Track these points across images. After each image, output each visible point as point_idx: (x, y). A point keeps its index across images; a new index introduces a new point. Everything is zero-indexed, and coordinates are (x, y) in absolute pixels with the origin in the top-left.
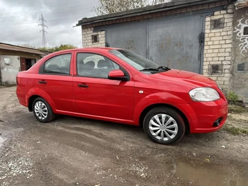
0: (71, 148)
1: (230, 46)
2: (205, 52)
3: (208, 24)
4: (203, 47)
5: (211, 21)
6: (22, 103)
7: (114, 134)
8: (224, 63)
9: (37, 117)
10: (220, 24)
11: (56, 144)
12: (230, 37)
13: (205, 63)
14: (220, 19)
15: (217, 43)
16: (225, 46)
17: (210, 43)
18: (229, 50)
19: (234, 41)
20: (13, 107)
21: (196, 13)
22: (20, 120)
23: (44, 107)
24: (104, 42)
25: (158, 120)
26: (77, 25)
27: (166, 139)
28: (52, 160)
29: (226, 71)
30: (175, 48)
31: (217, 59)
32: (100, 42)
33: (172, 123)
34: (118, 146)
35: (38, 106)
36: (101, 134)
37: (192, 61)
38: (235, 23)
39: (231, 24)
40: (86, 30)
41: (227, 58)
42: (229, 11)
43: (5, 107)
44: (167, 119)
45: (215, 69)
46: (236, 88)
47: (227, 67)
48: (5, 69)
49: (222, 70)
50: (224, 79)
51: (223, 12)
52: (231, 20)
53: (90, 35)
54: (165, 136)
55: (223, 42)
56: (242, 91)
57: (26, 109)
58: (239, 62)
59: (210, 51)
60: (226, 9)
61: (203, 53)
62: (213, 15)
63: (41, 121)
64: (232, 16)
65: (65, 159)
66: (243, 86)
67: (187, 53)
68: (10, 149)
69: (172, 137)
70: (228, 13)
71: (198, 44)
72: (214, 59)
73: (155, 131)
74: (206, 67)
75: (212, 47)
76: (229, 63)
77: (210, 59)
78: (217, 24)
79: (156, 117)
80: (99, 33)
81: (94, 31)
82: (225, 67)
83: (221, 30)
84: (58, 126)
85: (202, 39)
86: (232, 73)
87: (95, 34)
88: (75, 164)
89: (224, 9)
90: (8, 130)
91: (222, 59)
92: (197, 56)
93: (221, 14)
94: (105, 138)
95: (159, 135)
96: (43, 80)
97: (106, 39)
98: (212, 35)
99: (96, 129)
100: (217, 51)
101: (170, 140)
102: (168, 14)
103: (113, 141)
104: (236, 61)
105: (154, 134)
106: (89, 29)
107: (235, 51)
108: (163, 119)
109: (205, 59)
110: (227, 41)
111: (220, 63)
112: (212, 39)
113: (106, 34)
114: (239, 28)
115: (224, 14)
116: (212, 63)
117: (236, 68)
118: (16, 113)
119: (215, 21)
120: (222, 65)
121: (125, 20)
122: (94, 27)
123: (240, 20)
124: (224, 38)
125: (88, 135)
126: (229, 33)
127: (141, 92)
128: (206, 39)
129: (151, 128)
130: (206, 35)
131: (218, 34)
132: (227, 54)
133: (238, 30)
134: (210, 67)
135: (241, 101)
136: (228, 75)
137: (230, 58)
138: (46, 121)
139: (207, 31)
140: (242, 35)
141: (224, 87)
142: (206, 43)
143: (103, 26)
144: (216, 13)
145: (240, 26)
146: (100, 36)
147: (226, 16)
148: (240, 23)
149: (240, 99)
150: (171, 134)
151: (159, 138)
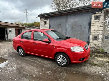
0: (29, 65)
1: (102, 28)
2: (91, 30)
3: (93, 17)
4: (91, 28)
5: (95, 16)
6: (15, 49)
7: (45, 62)
8: (99, 35)
9: (20, 55)
10: (98, 17)
11: (25, 64)
12: (103, 24)
13: (91, 35)
14: (98, 16)
15: (97, 26)
16: (100, 28)
17: (93, 26)
18: (102, 29)
19: (104, 25)
20: (12, 50)
21: (88, 13)
22: (14, 55)
23: (22, 51)
24: (49, 24)
25: (60, 57)
26: (38, 17)
27: (63, 65)
28: (22, 68)
29: (100, 39)
30: (78, 28)
31: (96, 33)
32: (47, 24)
33: (65, 59)
34: (45, 66)
35: (20, 50)
36: (41, 62)
37: (85, 34)
38: (105, 18)
39: (103, 18)
40: (41, 19)
41: (100, 33)
42: (103, 12)
43: (9, 50)
44: (63, 57)
45: (95, 38)
46: (104, 46)
47: (100, 37)
48: (9, 34)
49: (98, 38)
50: (99, 42)
51: (100, 12)
52: (103, 16)
53: (43, 21)
54: (62, 64)
55: (99, 26)
56: (107, 48)
57: (16, 51)
58: (106, 35)
59: (93, 30)
60: (101, 11)
61: (90, 31)
62: (96, 14)
63: (21, 56)
64: (104, 14)
65: (26, 68)
66: (107, 46)
67: (83, 30)
68: (10, 64)
69: (65, 64)
70: (102, 13)
71: (88, 26)
72: (95, 33)
73: (59, 62)
74: (91, 37)
75: (94, 28)
76: (102, 35)
77: (93, 33)
78: (97, 18)
79: (59, 56)
80: (47, 20)
81: (45, 20)
82: (99, 37)
83: (99, 20)
84: (27, 58)
85: (90, 24)
86: (102, 40)
87: (45, 21)
88: (29, 70)
89: (100, 11)
90: (10, 58)
91: (99, 33)
92: (87, 32)
93: (99, 13)
94: (42, 63)
95: (60, 63)
96: (22, 41)
97: (49, 23)
98: (95, 22)
99: (39, 60)
100: (96, 30)
101: (64, 65)
102: (76, 13)
103: (44, 64)
104: (105, 35)
105: (59, 63)
106: (43, 19)
107: (104, 30)
108: (62, 57)
109: (91, 33)
110: (101, 26)
111: (97, 35)
112: (95, 24)
113: (49, 21)
114: (107, 20)
115: (100, 13)
116: (94, 35)
117: (105, 37)
118: (13, 52)
119: (96, 16)
120: (99, 36)
121: (58, 15)
122: (45, 18)
123: (107, 16)
124: (100, 24)
125: (36, 62)
126: (102, 22)
127: (54, 47)
128: (92, 24)
129: (58, 60)
130: (92, 23)
131: (97, 22)
132: (101, 31)
133: (106, 21)
134: (93, 37)
135: (106, 53)
136: (101, 41)
137: (102, 33)
138: (23, 56)
139: (92, 21)
140: (108, 23)
141: (99, 46)
142: (92, 26)
143: (48, 17)
144: (97, 13)
145: (107, 19)
146: (47, 22)
147: (101, 14)
148: (107, 18)
149: (106, 52)
150: (64, 63)
151: (60, 64)
